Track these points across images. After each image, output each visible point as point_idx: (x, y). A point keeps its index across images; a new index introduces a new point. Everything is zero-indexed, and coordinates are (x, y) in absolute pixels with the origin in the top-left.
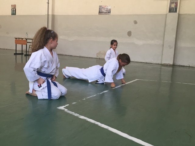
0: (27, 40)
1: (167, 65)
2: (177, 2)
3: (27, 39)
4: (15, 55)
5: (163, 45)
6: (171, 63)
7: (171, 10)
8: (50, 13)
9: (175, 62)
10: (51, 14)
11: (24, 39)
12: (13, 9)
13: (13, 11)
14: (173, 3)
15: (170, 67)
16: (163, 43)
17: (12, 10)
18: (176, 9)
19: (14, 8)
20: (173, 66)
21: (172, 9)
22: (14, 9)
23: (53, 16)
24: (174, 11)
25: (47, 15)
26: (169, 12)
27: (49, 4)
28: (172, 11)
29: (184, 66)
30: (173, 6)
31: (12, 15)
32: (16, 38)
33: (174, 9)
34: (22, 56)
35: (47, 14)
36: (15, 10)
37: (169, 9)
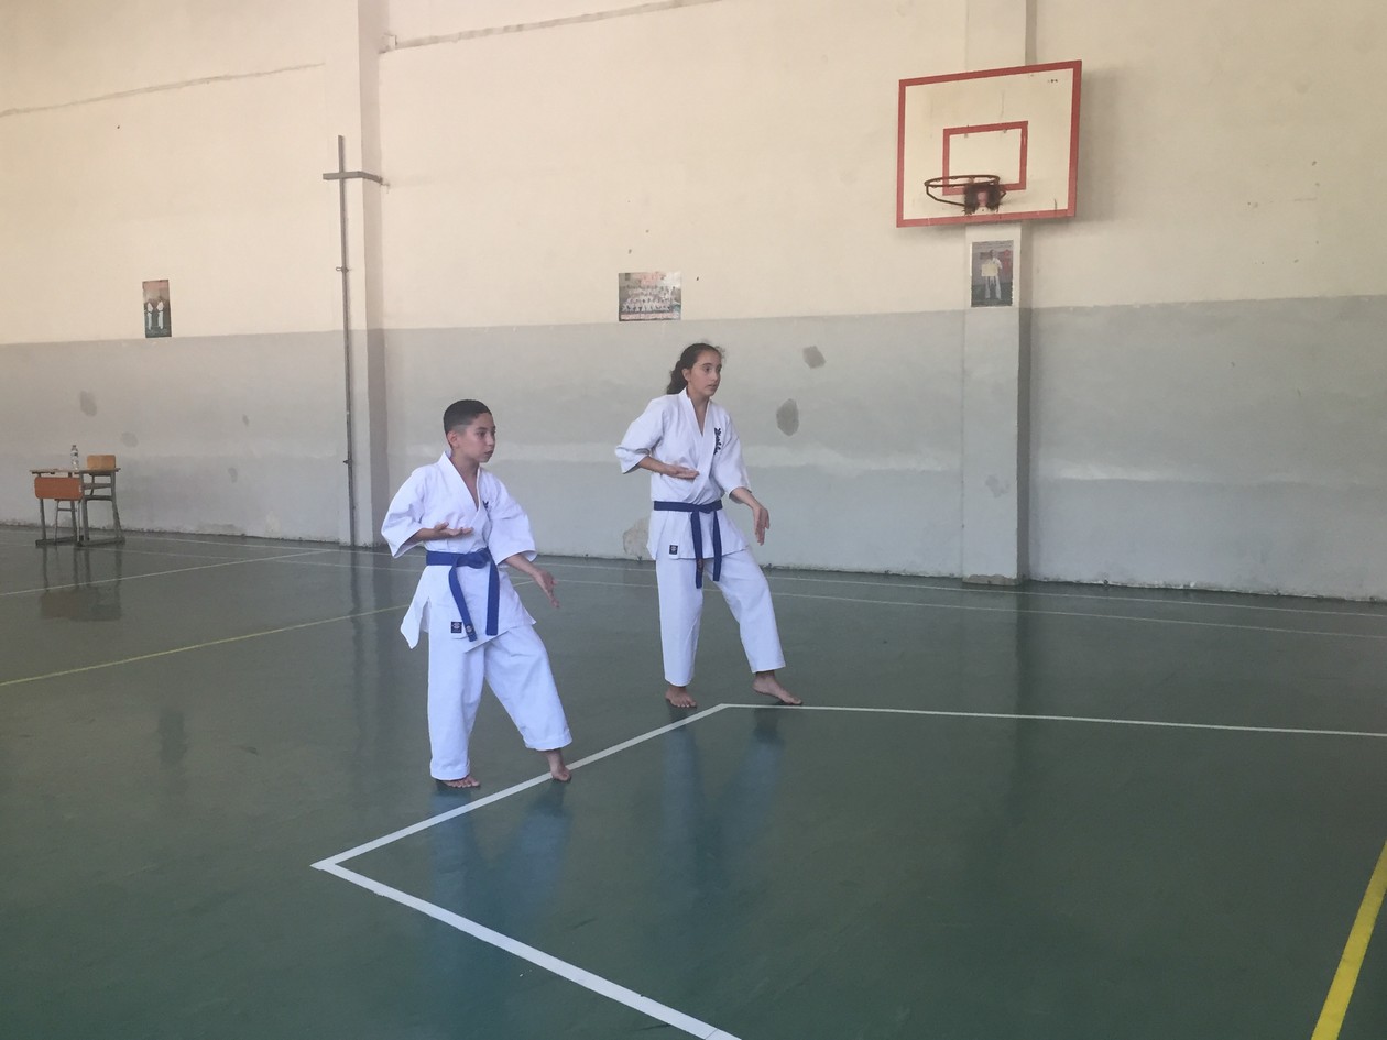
1: (990, 586)
2: (1010, 254)
5: (962, 477)
7: (983, 294)
8: (359, 323)
9: (1028, 563)
10: (365, 328)
12: (154, 306)
13: (155, 313)
14: (990, 255)
15: (1004, 595)
16: (962, 464)
17: (150, 308)
19: (161, 299)
21: (988, 291)
22: (160, 306)
23: (377, 338)
25: (342, 336)
26: (974, 304)
27: (352, 276)
28: (988, 296)
29: (1079, 585)
30: (990, 270)
31: (147, 336)
33: (998, 288)
35: (342, 328)
36: (167, 310)
37: (974, 288)
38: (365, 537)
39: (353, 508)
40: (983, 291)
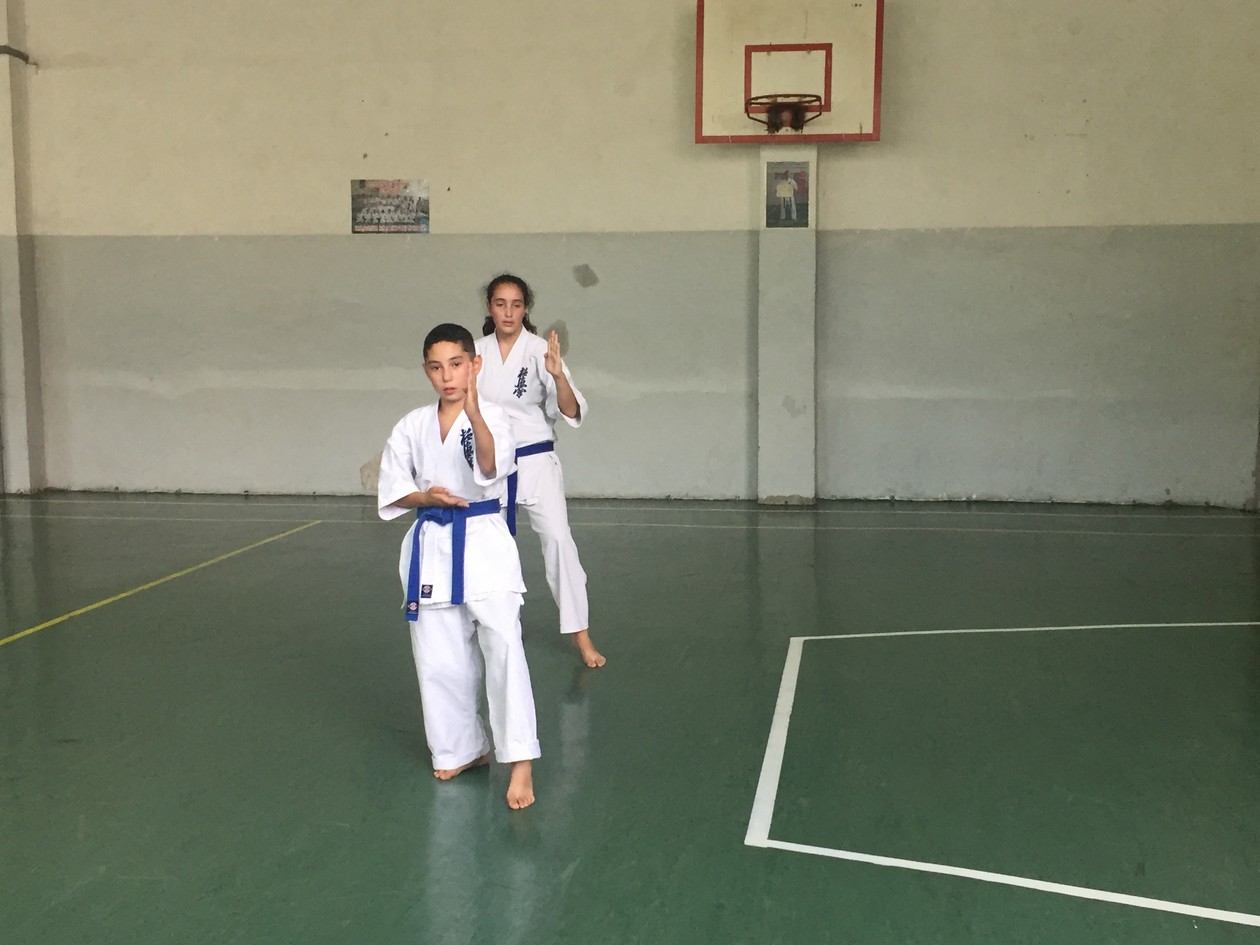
1: (786, 506)
2: (806, 175)
5: (754, 396)
6: (808, 492)
7: (778, 215)
9: (821, 480)
10: (14, 233)
14: (785, 176)
15: (802, 515)
18: (803, 209)
20: (818, 505)
21: (783, 211)
23: (28, 246)
24: (794, 216)
26: (769, 225)
28: (783, 216)
29: (866, 502)
30: (786, 191)
33: (794, 208)
37: (769, 207)
40: (778, 212)
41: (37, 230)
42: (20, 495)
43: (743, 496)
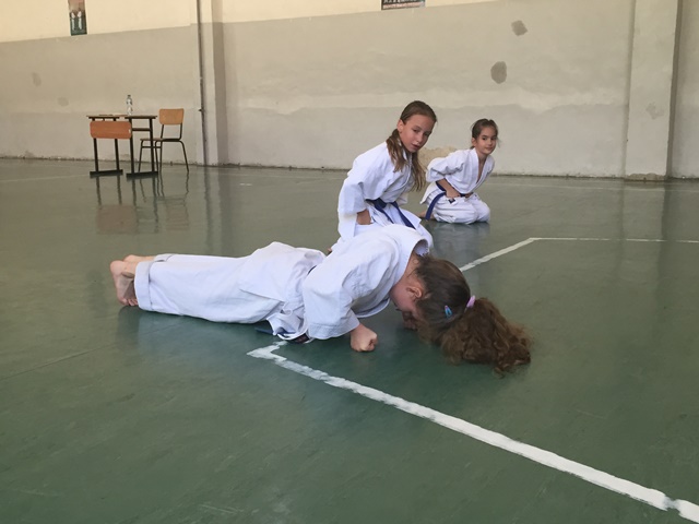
0: (130, 121)
1: (645, 180)
3: (130, 118)
4: (94, 180)
5: (627, 106)
6: (661, 171)
8: (207, 18)
9: (674, 165)
10: (211, 21)
11: (122, 119)
12: (76, 14)
13: (76, 19)
15: (655, 187)
16: (628, 98)
17: (73, 16)
19: (78, 9)
20: (669, 180)
22: (79, 15)
23: (219, 28)
25: (196, 28)
31: (73, 34)
32: (93, 118)
34: (119, 179)
35: (196, 22)
36: (84, 17)
38: (213, 159)
39: (205, 140)
41: (225, 20)
42: (213, 166)
43: (618, 174)
